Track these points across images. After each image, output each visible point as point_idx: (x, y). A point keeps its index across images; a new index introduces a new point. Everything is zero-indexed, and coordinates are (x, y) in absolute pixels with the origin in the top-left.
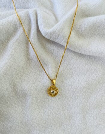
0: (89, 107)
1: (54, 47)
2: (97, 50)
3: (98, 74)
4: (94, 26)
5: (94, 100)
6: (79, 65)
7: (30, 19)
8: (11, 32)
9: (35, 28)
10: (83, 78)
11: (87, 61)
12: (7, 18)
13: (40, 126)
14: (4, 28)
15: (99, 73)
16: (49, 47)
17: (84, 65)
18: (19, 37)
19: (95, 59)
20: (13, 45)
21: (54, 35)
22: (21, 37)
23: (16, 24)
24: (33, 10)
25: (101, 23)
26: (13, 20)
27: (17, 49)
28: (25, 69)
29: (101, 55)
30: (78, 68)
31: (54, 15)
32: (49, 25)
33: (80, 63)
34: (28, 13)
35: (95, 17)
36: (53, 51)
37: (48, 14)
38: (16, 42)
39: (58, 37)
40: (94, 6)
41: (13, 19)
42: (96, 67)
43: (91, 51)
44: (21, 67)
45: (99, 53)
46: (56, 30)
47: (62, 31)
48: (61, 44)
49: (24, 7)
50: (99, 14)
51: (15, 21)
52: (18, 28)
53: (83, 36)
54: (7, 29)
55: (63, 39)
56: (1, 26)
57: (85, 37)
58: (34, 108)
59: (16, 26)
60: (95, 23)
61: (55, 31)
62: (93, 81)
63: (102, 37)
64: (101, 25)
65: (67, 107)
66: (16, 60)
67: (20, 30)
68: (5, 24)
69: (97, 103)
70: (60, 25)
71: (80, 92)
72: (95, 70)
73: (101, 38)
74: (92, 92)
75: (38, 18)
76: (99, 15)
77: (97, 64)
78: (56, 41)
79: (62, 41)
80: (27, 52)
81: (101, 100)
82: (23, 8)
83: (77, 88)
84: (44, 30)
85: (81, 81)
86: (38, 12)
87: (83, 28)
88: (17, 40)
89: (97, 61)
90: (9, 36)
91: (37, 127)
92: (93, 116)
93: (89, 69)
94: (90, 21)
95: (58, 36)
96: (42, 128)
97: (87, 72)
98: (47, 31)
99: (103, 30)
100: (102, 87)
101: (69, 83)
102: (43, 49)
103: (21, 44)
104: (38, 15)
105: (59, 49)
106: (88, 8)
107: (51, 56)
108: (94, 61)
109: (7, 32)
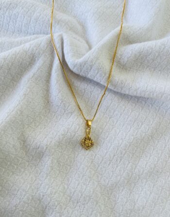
0: (139, 176)
2: (147, 87)
3: (151, 125)
4: (140, 55)
5: (146, 165)
6: (122, 111)
8: (26, 64)
10: (129, 131)
11: (134, 105)
12: (22, 45)
13: (62, 205)
14: (17, 58)
15: (153, 122)
17: (130, 111)
18: (37, 71)
19: (146, 102)
20: (28, 81)
21: (85, 66)
22: (39, 70)
25: (150, 50)
26: (31, 49)
27: (34, 87)
28: (43, 117)
29: (153, 94)
30: (121, 115)
31: (87, 42)
32: (79, 54)
33: (124, 107)
35: (142, 44)
36: (83, 91)
37: (78, 40)
38: (32, 77)
39: (90, 70)
40: (140, 29)
41: (30, 47)
42: (148, 114)
43: (139, 88)
44: (37, 114)
45: (150, 93)
46: (88, 59)
47: (96, 61)
48: (95, 79)
50: (149, 40)
51: (33, 49)
52: (37, 59)
53: (126, 69)
54: (21, 60)
55: (98, 72)
56: (14, 55)
57: (129, 71)
58: (54, 176)
59: (33, 56)
60: (142, 52)
61: (87, 61)
62: (144, 134)
63: (154, 70)
64: (150, 54)
65: (105, 176)
66: (31, 102)
68: (18, 53)
71: (124, 152)
72: (147, 117)
73: (153, 73)
74: (143, 152)
75: (65, 45)
77: (149, 109)
78: (89, 76)
79: (96, 75)
80: (47, 93)
81: (157, 164)
82: (44, 33)
83: (121, 145)
84: (71, 61)
85: (126, 135)
86: (65, 38)
87: (126, 58)
88: (34, 74)
89: (149, 106)
91: (57, 206)
92: (144, 190)
93: (138, 117)
94: (135, 49)
95: (91, 68)
97: (134, 122)
98: (76, 62)
99: (154, 61)
100: (157, 145)
101: (108, 139)
103: (39, 81)
104: (65, 41)
105: (93, 87)
106: (132, 32)
107: (81, 99)
108: (144, 105)
109: (21, 64)
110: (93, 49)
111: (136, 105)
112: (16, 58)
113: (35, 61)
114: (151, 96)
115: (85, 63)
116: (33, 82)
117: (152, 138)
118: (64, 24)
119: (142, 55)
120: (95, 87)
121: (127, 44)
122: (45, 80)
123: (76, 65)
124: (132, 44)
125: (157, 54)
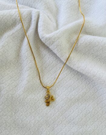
0: (62, 121)
1: (47, 52)
2: (85, 68)
3: (80, 92)
4: (90, 44)
5: (68, 116)
7: (31, 18)
9: (33, 29)
10: (64, 91)
11: (73, 75)
12: (10, 10)
13: (8, 124)
15: (81, 91)
16: (42, 51)
17: (69, 79)
18: (16, 32)
19: (82, 76)
20: (8, 37)
21: (49, 41)
22: (17, 32)
23: (16, 18)
24: (36, 10)
25: (97, 44)
27: (11, 42)
28: (12, 64)
29: (88, 74)
30: (62, 79)
33: (66, 75)
34: (31, 13)
36: (44, 55)
37: (50, 19)
38: (11, 35)
39: (52, 44)
40: (96, 25)
41: (15, 13)
42: (80, 85)
43: (80, 67)
44: (9, 61)
45: (87, 72)
46: (53, 36)
48: (54, 51)
49: (31, 6)
52: (17, 23)
56: (2, 16)
57: (79, 52)
58: (7, 105)
59: (15, 20)
60: (92, 43)
61: (51, 38)
62: (73, 97)
63: (96, 57)
64: (97, 46)
65: (40, 115)
66: (6, 52)
67: (18, 25)
68: (5, 15)
69: (70, 120)
70: (57, 33)
72: (78, 87)
73: (94, 58)
74: (69, 108)
75: (40, 20)
76: (100, 36)
77: (82, 82)
78: (50, 47)
79: (55, 49)
80: (19, 49)
81: (75, 118)
84: (41, 33)
85: (61, 93)
86: (41, 15)
88: (13, 34)
89: (83, 79)
90: (7, 28)
91: (4, 123)
92: (62, 131)
93: (73, 84)
94: (87, 39)
95: (53, 43)
96: (9, 126)
97: (69, 87)
98: (44, 35)
99: (97, 51)
100: (80, 106)
102: (35, 50)
103: (15, 39)
104: (40, 17)
106: (90, 26)
108: (80, 78)
109: (6, 23)
110: (58, 31)
111: (74, 76)
113: (16, 24)
114: (87, 75)
115: (50, 39)
116: (11, 39)
117: (78, 101)
118: (44, 4)
119: (91, 45)
120: (52, 56)
121: (84, 33)
122: (20, 40)
123: (44, 37)
124: (87, 34)
125: (101, 48)
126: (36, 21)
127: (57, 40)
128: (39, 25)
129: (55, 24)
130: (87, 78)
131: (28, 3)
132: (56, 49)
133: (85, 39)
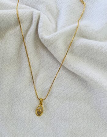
1: (46, 52)
2: (79, 69)
7: (32, 19)
8: (12, 23)
9: (33, 29)
12: (13, 10)
16: (41, 50)
18: (17, 31)
19: (76, 77)
25: (92, 47)
27: (12, 40)
28: (12, 61)
32: (47, 30)
34: (32, 13)
35: (90, 41)
37: (50, 21)
38: (13, 34)
43: (74, 68)
49: (33, 6)
50: (95, 39)
53: (73, 53)
54: (9, 20)
56: (5, 15)
57: (74, 54)
58: (4, 98)
60: (87, 46)
63: (90, 60)
66: (6, 49)
68: (8, 15)
69: (62, 116)
70: (55, 35)
73: (89, 61)
75: (40, 21)
78: (48, 48)
86: (41, 16)
87: (75, 46)
88: (15, 32)
89: (77, 80)
90: (9, 26)
94: (83, 42)
96: (5, 118)
98: (43, 36)
99: (92, 54)
102: (34, 49)
103: (16, 38)
104: (41, 18)
106: (86, 30)
109: (8, 22)
111: (69, 76)
112: (6, 17)
117: (70, 99)
119: (86, 48)
121: (81, 37)
122: (20, 38)
123: (43, 38)
124: (84, 38)
125: (95, 51)
126: (36, 21)
127: (55, 42)
128: (39, 26)
129: (54, 26)
130: (80, 79)
131: (30, 4)
132: (54, 50)
133: (81, 42)
